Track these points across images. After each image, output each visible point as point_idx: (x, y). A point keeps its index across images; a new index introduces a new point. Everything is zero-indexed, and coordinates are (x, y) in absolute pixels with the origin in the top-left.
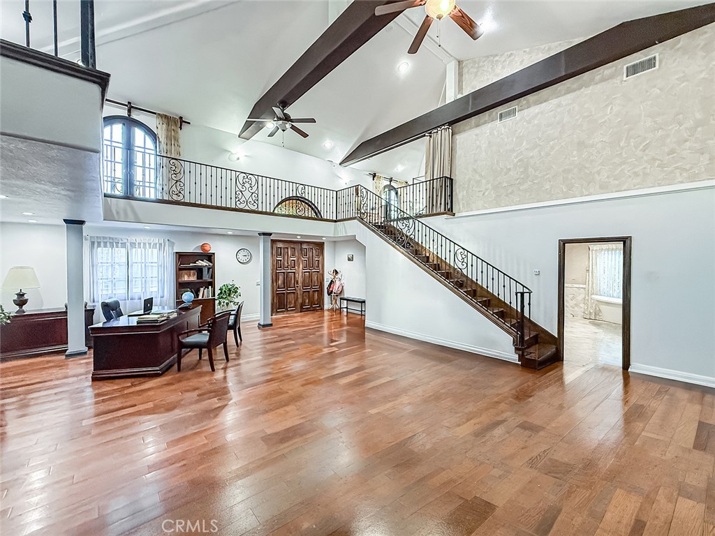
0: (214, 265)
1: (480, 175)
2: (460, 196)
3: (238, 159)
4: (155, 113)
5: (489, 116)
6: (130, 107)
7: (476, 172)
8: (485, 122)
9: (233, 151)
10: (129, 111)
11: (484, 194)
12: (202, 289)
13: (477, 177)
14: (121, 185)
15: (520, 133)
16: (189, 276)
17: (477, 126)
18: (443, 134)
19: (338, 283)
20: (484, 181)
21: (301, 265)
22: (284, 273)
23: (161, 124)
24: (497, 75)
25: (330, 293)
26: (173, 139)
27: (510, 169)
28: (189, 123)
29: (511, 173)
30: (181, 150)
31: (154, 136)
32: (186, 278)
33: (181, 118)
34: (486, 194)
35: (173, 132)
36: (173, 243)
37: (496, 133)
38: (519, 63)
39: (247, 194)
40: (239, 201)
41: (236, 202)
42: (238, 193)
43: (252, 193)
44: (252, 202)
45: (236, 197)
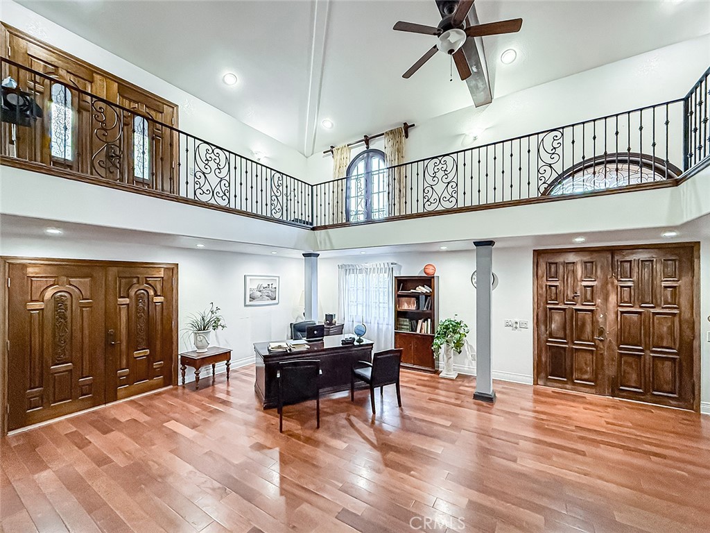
0: (433, 290)
3: (475, 139)
6: (367, 140)
10: (367, 144)
12: (420, 321)
14: (362, 215)
16: (409, 303)
21: (613, 297)
22: (564, 310)
23: (388, 141)
26: (397, 152)
28: (414, 125)
32: (405, 307)
33: (405, 124)
35: (397, 145)
36: (400, 267)
40: (428, 201)
41: (424, 205)
42: (426, 191)
43: (449, 183)
44: (448, 197)
45: (424, 198)
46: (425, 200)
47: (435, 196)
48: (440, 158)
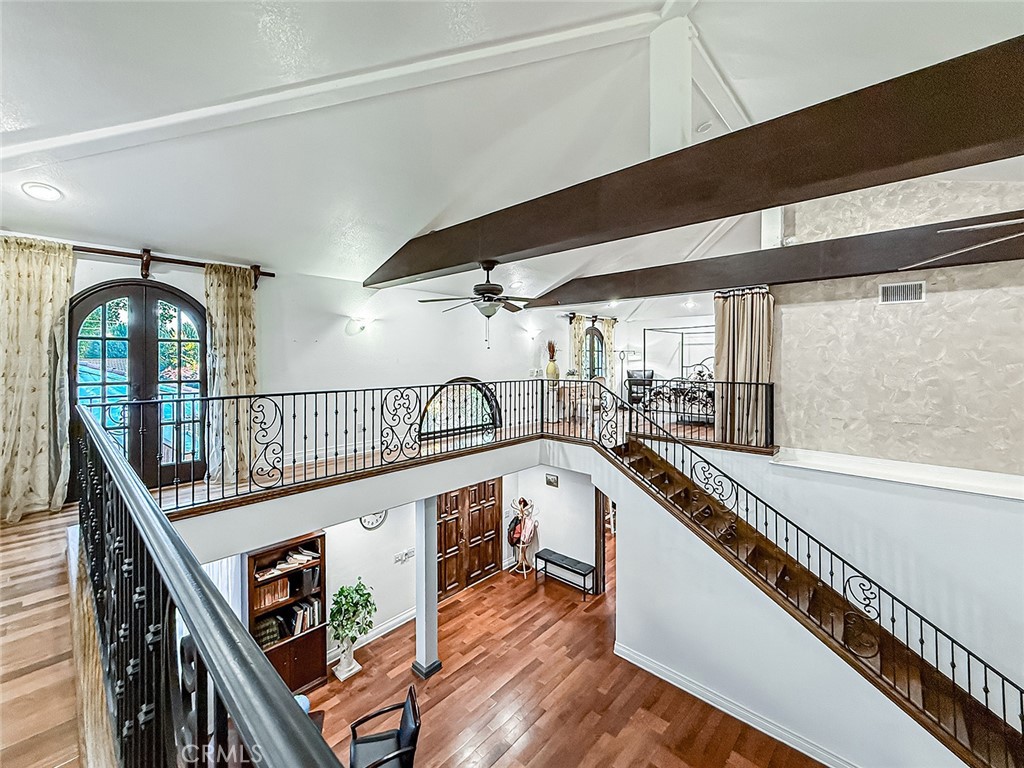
1: (838, 390)
2: (791, 417)
3: (363, 328)
4: (203, 265)
5: (859, 287)
6: (147, 259)
7: (827, 381)
8: (848, 296)
9: (353, 316)
10: (146, 267)
11: (846, 426)
12: (300, 614)
13: (830, 392)
15: (934, 332)
16: (275, 593)
17: (830, 298)
18: (756, 301)
19: (529, 525)
20: (846, 403)
21: (467, 501)
23: (215, 284)
24: (876, 216)
25: (514, 542)
26: (238, 312)
27: (908, 394)
28: (273, 275)
29: (910, 401)
30: (257, 333)
31: (200, 312)
32: (268, 601)
33: (256, 268)
34: (852, 427)
35: (240, 299)
37: (874, 322)
38: (927, 203)
39: (401, 430)
40: (387, 448)
41: (382, 453)
42: (385, 434)
43: (411, 425)
44: (411, 443)
45: (382, 443)
46: (384, 447)
47: (396, 441)
48: (402, 390)
